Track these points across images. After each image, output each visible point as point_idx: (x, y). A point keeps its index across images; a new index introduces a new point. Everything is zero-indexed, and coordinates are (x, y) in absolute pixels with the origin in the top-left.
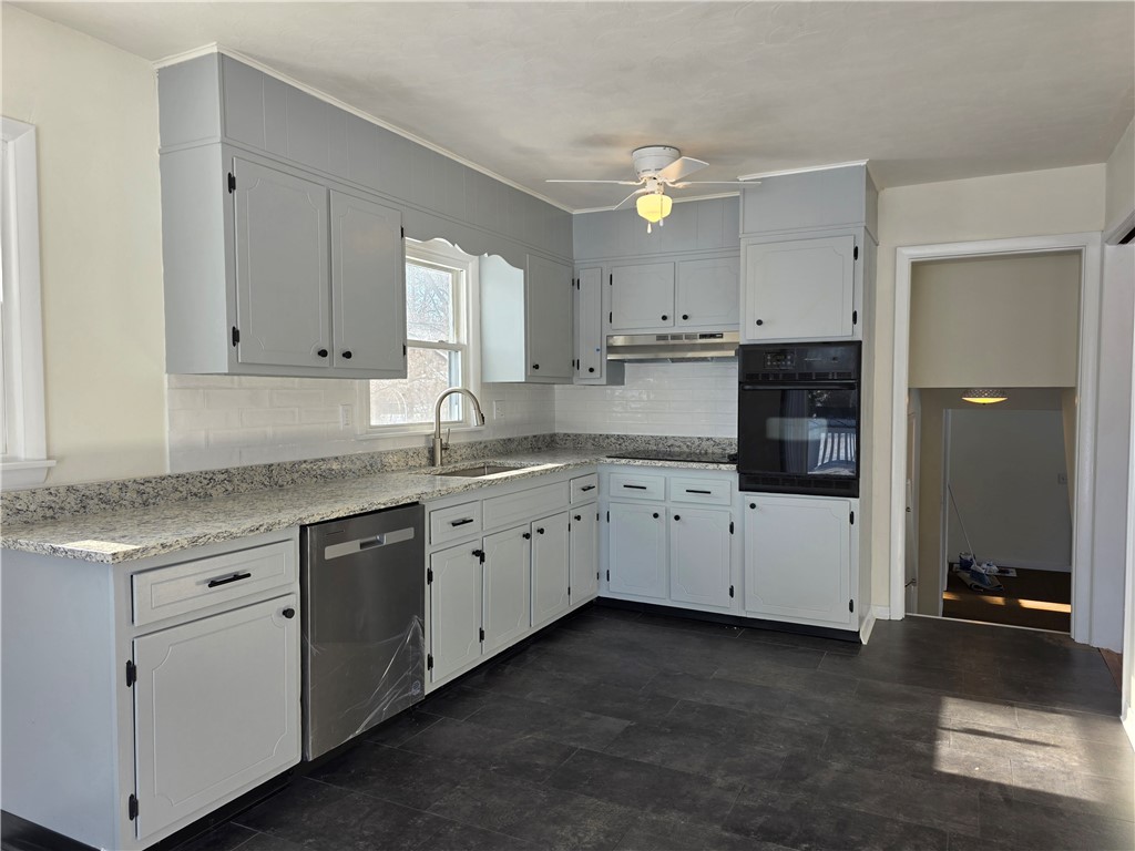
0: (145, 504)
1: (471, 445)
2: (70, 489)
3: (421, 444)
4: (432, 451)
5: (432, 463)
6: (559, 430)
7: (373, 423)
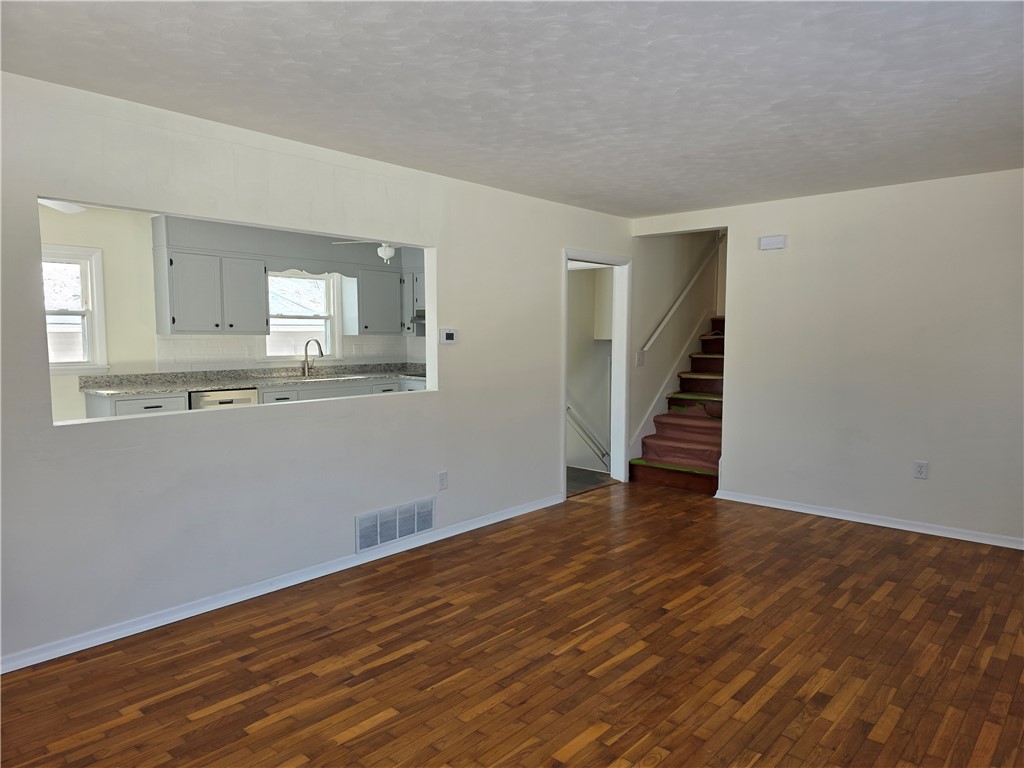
0: (146, 383)
1: (335, 367)
2: (115, 376)
3: (299, 365)
4: (304, 369)
5: (304, 375)
6: (409, 361)
7: (268, 354)
